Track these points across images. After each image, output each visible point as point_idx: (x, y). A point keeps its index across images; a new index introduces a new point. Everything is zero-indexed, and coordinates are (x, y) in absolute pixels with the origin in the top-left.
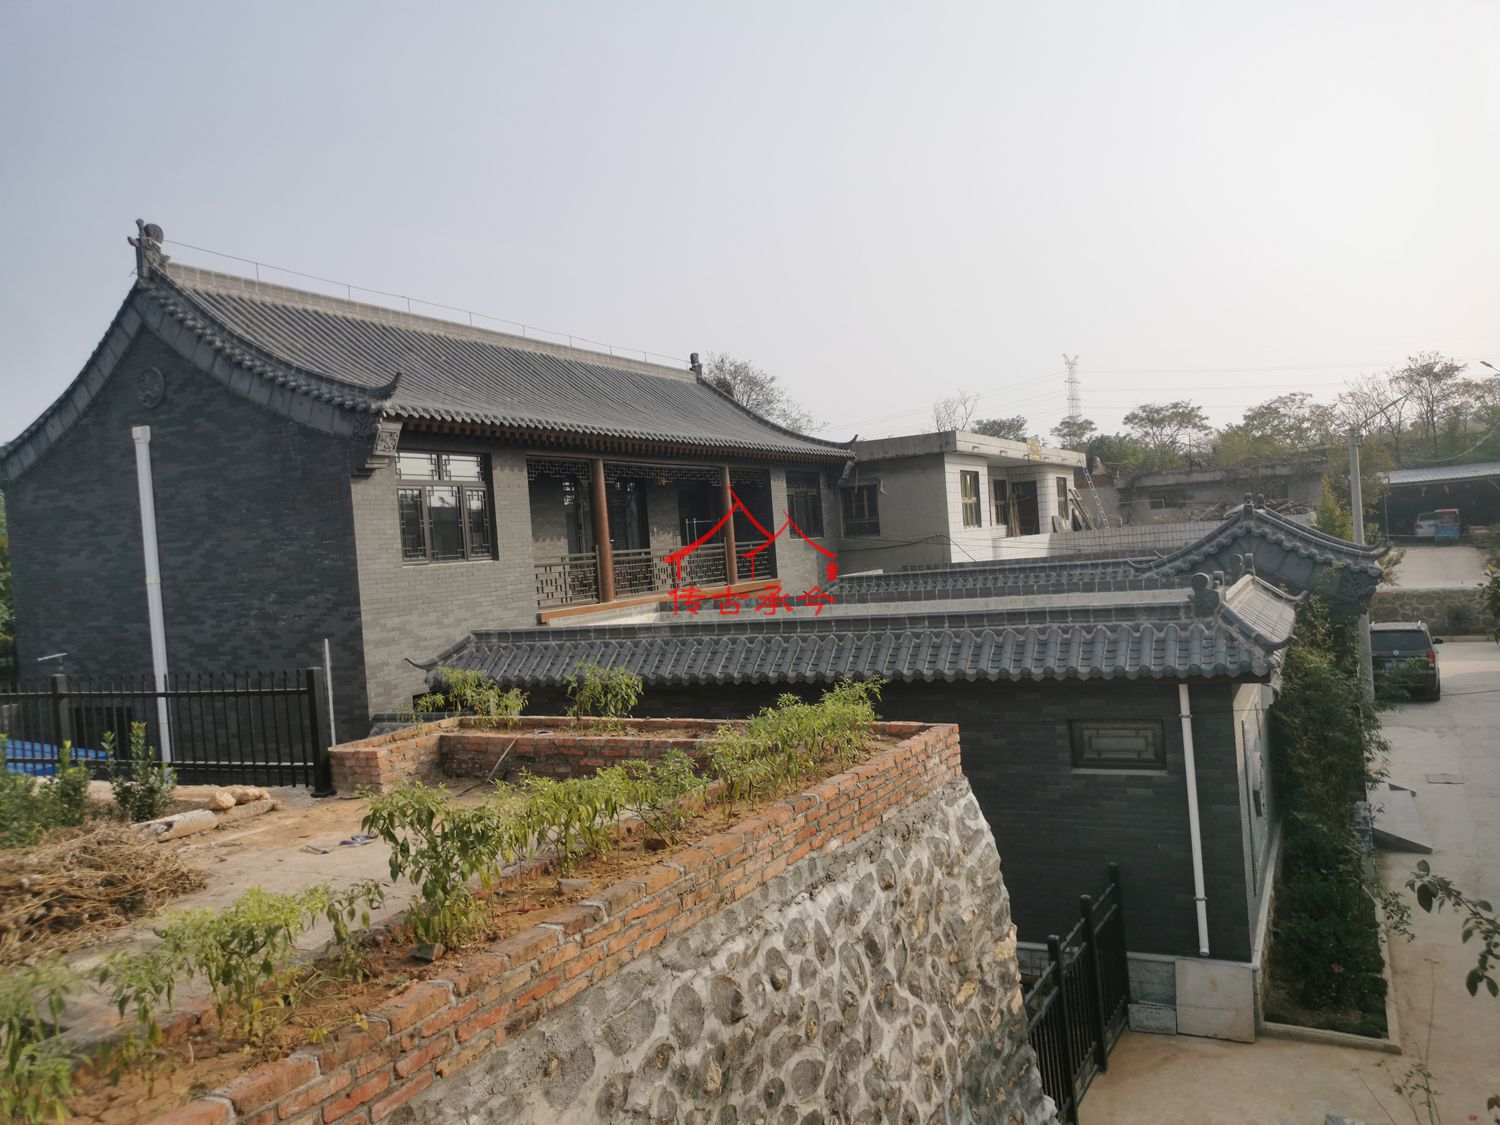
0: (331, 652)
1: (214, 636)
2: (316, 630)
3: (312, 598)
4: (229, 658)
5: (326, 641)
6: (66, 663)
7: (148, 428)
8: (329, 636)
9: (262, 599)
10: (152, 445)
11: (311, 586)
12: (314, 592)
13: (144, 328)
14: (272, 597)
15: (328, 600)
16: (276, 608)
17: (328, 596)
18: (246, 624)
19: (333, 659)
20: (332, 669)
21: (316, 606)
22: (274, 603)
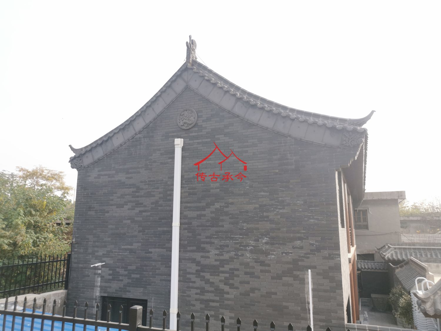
0: (312, 278)
1: (216, 260)
2: (300, 263)
3: (298, 243)
4: (227, 275)
5: (310, 271)
6: (103, 269)
7: (182, 139)
8: (312, 268)
9: (257, 240)
10: (183, 149)
11: (298, 235)
12: (300, 239)
13: (187, 88)
14: (265, 240)
15: (312, 245)
16: (267, 247)
17: (311, 242)
18: (242, 255)
19: (314, 283)
20: (313, 290)
21: (301, 248)
22: (266, 243)
